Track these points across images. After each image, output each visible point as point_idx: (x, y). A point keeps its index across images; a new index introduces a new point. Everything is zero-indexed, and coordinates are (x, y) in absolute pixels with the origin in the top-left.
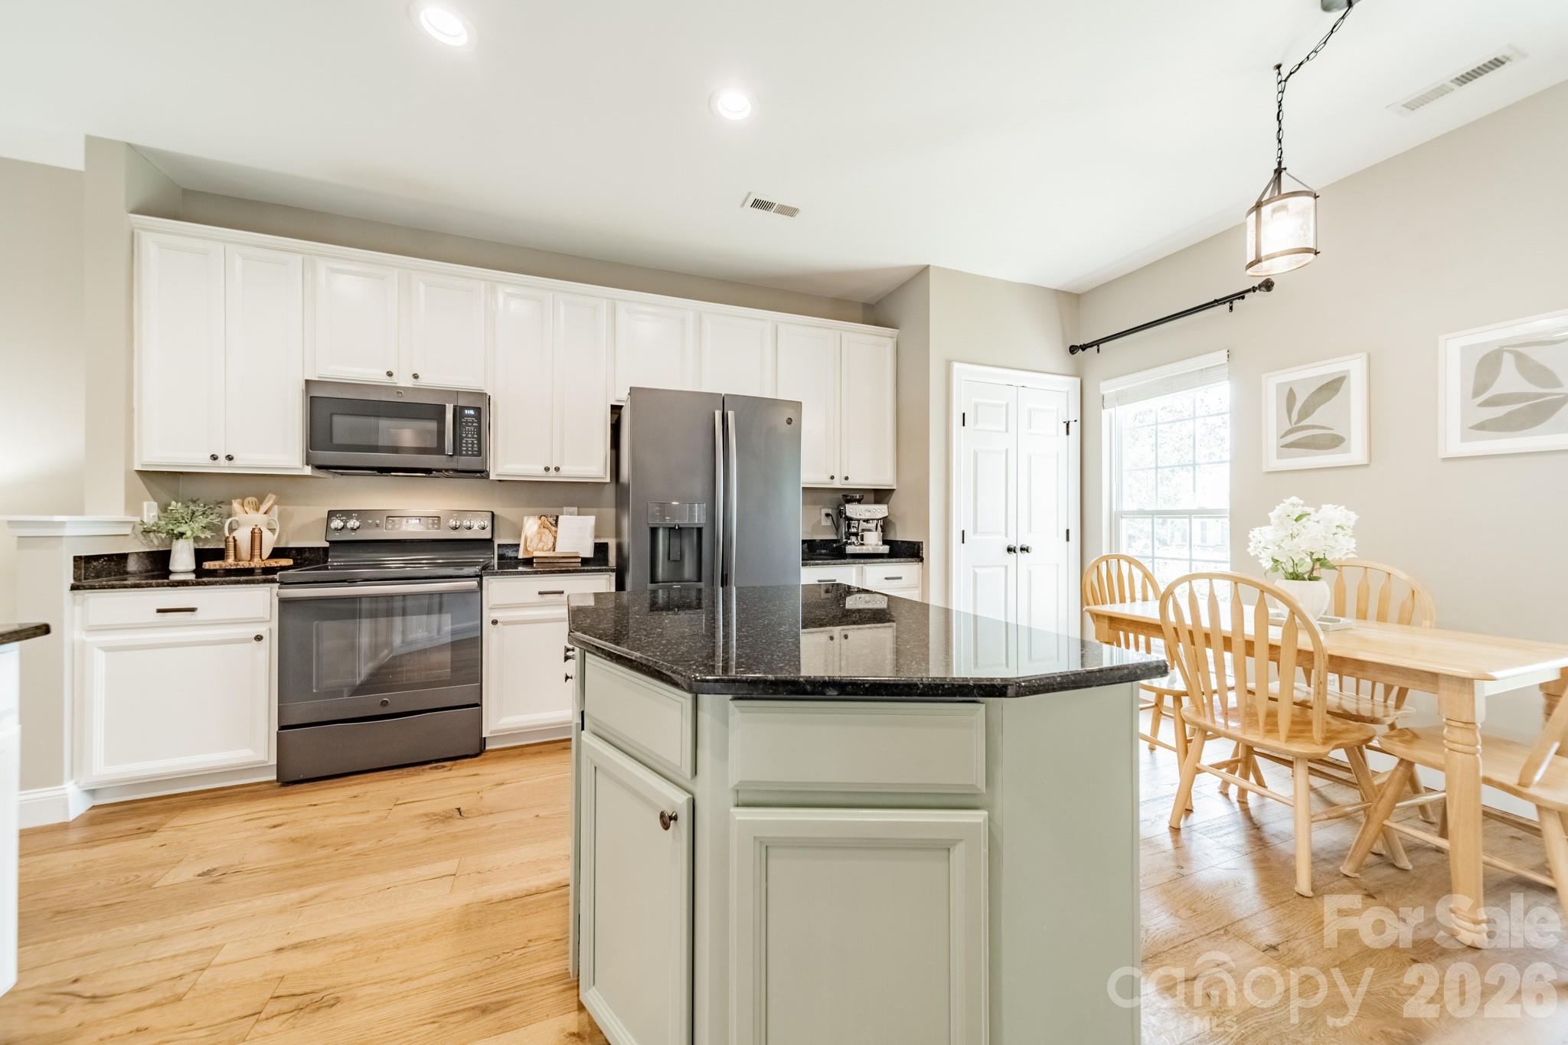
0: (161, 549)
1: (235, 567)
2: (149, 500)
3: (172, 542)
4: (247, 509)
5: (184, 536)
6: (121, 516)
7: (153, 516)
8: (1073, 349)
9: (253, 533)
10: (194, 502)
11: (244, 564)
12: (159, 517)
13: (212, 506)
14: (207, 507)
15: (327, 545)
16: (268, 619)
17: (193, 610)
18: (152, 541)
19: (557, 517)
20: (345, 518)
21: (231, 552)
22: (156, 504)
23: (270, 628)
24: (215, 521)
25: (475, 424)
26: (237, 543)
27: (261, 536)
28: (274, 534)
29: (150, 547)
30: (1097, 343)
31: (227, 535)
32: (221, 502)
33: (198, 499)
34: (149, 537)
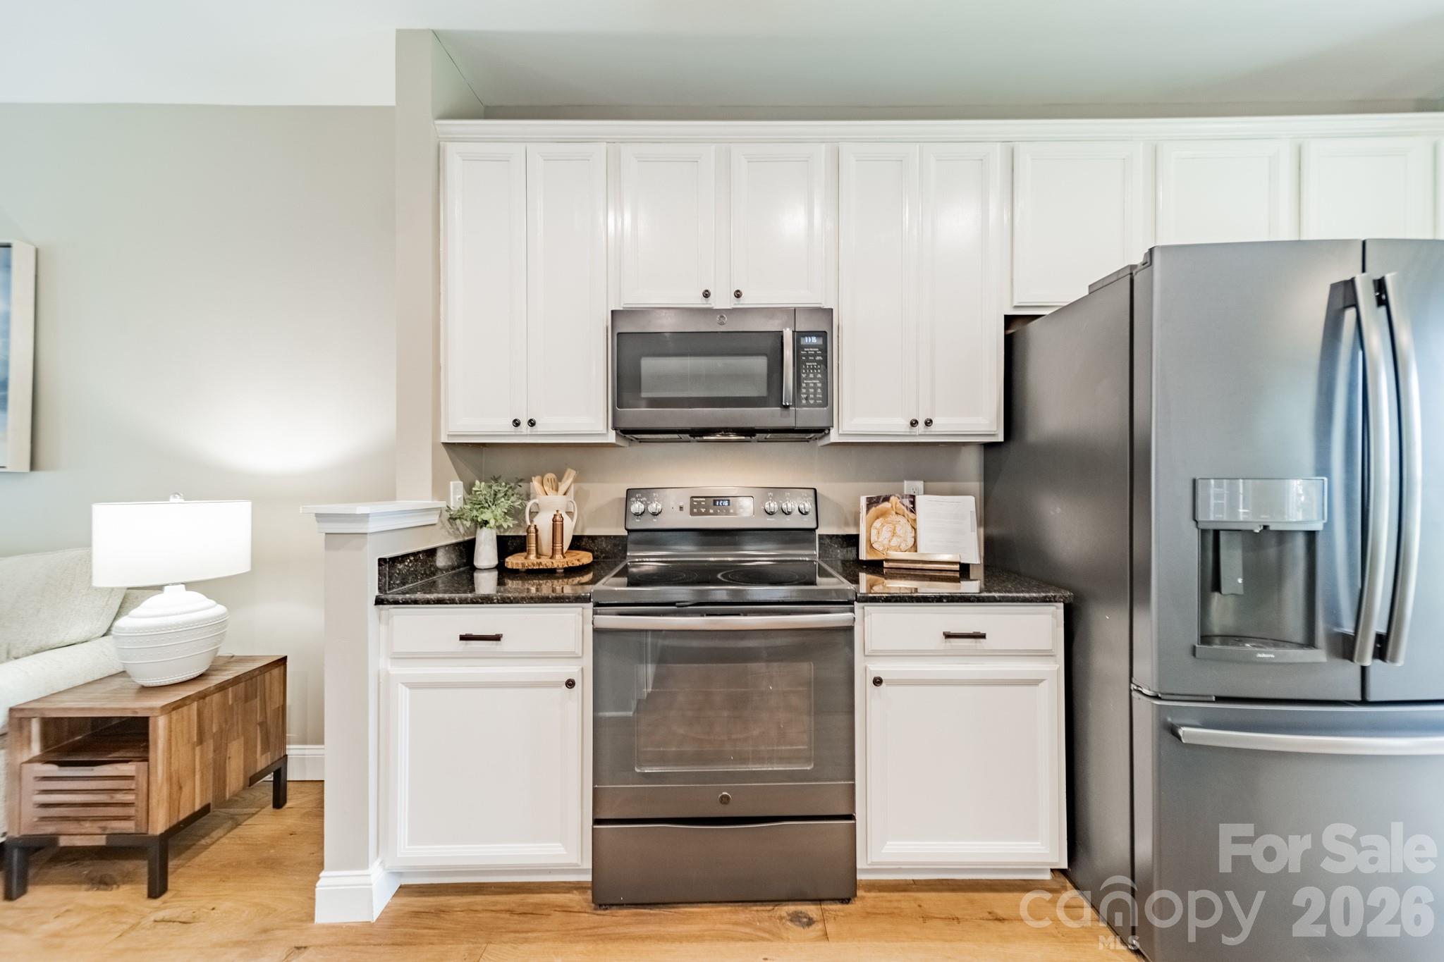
0: (466, 538)
1: (537, 567)
2: (456, 480)
3: (476, 531)
4: (546, 488)
5: (488, 525)
6: (429, 502)
7: (459, 499)
9: (554, 520)
10: (496, 480)
11: (546, 562)
12: (464, 500)
13: (512, 484)
14: (508, 486)
15: (626, 533)
16: (580, 655)
17: (497, 638)
18: (458, 529)
19: (913, 497)
20: (645, 499)
21: (533, 547)
22: (462, 483)
23: (581, 667)
24: (516, 504)
25: (818, 358)
26: (539, 533)
27: (562, 524)
28: (572, 519)
29: (457, 538)
31: (529, 523)
32: (521, 480)
33: (500, 477)
34: (456, 525)
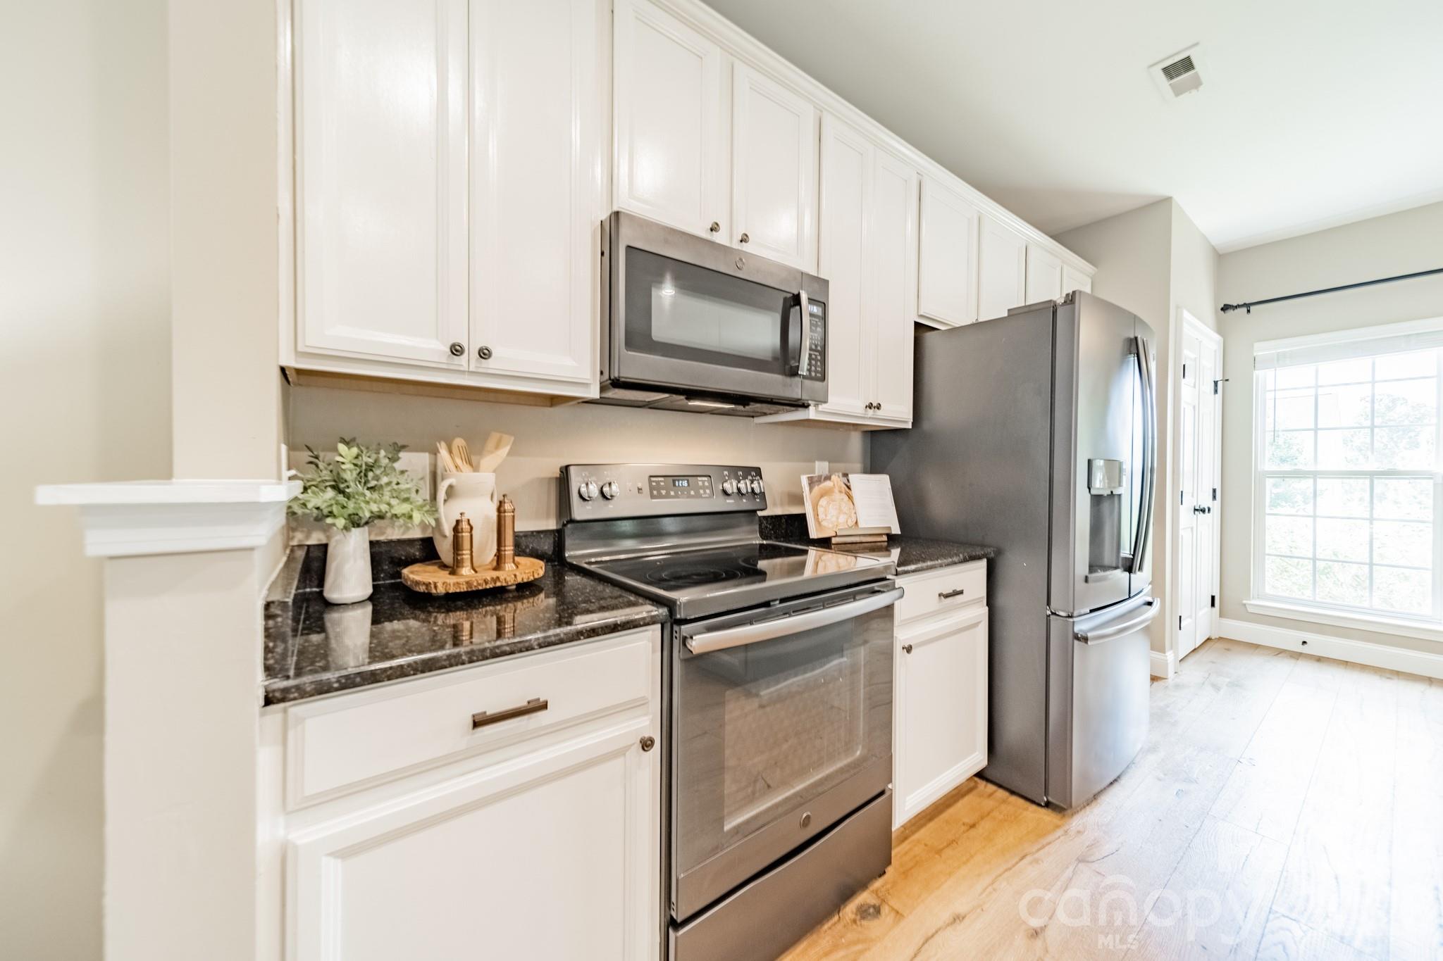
8: (1225, 308)
9: (501, 510)
17: (541, 708)
20: (594, 479)
21: (466, 555)
25: (818, 329)
27: (514, 516)
30: (1248, 306)
